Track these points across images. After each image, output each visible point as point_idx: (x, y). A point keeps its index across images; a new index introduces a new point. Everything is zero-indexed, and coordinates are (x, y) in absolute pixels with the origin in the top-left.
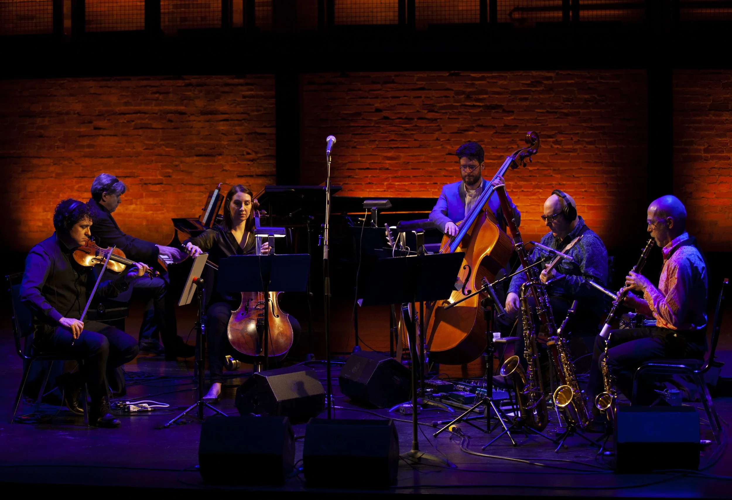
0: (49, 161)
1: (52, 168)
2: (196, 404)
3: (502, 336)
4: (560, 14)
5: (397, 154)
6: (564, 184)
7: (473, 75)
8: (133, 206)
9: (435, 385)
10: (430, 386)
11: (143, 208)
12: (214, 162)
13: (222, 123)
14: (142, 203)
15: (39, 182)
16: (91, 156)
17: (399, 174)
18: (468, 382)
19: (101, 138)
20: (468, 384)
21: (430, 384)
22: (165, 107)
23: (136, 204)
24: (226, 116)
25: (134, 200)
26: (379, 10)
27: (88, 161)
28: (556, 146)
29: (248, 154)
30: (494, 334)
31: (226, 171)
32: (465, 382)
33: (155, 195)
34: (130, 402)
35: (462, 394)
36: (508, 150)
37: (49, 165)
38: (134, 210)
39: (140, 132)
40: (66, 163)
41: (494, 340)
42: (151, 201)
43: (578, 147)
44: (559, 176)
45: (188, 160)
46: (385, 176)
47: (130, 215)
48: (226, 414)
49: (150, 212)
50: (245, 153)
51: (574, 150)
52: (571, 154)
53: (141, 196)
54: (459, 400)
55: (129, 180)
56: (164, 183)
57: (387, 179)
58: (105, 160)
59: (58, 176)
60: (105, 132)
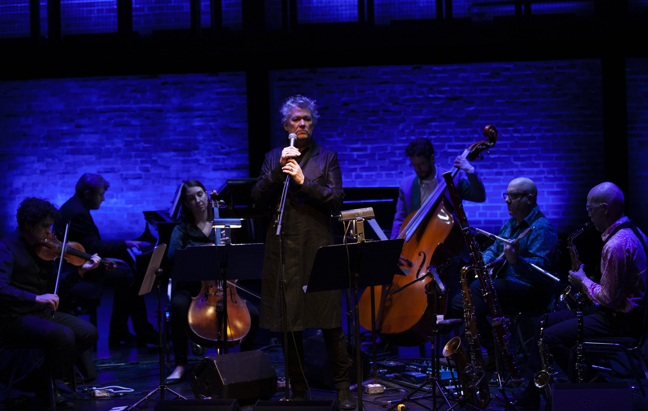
0: (33, 158)
1: (36, 165)
2: (158, 389)
3: (445, 318)
4: (513, 8)
5: (364, 146)
6: (524, 171)
7: (435, 68)
8: (114, 200)
9: (388, 366)
10: (384, 367)
11: (123, 201)
12: (190, 156)
13: (197, 119)
14: (122, 197)
15: (24, 179)
16: (73, 152)
17: (367, 164)
18: (420, 363)
19: (82, 136)
20: (420, 365)
21: (383, 365)
22: (143, 105)
23: (117, 198)
24: (200, 113)
25: (115, 195)
26: (344, 8)
27: (70, 158)
28: (515, 135)
29: (223, 148)
30: (438, 316)
31: (202, 164)
32: (416, 362)
33: (136, 189)
34: (97, 387)
35: (413, 374)
36: (470, 140)
37: (33, 162)
38: (115, 203)
39: (120, 129)
40: (49, 160)
41: (437, 322)
42: (131, 194)
43: (536, 135)
44: (519, 163)
45: (166, 155)
46: (353, 167)
47: (111, 209)
48: (186, 398)
49: (130, 206)
50: (219, 147)
51: (532, 138)
52: (531, 142)
53: (122, 190)
54: (410, 380)
55: (111, 175)
56: (143, 177)
57: (355, 170)
58: (86, 157)
59: (43, 172)
60: (86, 130)
